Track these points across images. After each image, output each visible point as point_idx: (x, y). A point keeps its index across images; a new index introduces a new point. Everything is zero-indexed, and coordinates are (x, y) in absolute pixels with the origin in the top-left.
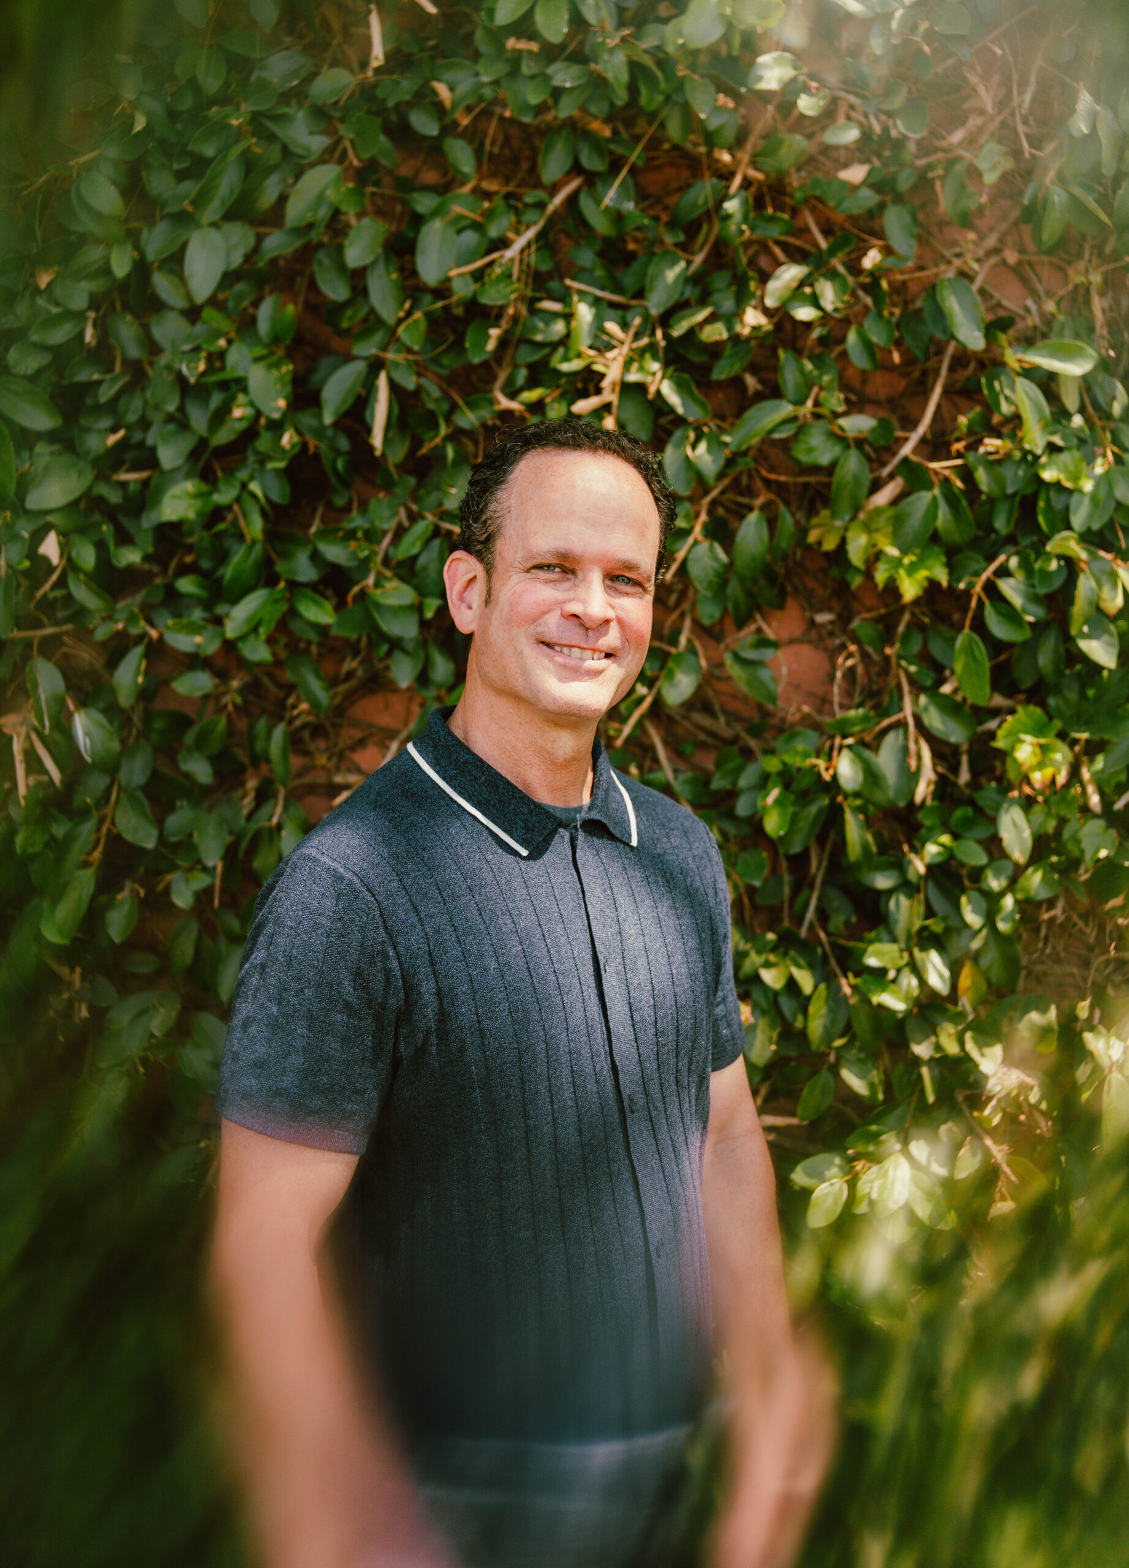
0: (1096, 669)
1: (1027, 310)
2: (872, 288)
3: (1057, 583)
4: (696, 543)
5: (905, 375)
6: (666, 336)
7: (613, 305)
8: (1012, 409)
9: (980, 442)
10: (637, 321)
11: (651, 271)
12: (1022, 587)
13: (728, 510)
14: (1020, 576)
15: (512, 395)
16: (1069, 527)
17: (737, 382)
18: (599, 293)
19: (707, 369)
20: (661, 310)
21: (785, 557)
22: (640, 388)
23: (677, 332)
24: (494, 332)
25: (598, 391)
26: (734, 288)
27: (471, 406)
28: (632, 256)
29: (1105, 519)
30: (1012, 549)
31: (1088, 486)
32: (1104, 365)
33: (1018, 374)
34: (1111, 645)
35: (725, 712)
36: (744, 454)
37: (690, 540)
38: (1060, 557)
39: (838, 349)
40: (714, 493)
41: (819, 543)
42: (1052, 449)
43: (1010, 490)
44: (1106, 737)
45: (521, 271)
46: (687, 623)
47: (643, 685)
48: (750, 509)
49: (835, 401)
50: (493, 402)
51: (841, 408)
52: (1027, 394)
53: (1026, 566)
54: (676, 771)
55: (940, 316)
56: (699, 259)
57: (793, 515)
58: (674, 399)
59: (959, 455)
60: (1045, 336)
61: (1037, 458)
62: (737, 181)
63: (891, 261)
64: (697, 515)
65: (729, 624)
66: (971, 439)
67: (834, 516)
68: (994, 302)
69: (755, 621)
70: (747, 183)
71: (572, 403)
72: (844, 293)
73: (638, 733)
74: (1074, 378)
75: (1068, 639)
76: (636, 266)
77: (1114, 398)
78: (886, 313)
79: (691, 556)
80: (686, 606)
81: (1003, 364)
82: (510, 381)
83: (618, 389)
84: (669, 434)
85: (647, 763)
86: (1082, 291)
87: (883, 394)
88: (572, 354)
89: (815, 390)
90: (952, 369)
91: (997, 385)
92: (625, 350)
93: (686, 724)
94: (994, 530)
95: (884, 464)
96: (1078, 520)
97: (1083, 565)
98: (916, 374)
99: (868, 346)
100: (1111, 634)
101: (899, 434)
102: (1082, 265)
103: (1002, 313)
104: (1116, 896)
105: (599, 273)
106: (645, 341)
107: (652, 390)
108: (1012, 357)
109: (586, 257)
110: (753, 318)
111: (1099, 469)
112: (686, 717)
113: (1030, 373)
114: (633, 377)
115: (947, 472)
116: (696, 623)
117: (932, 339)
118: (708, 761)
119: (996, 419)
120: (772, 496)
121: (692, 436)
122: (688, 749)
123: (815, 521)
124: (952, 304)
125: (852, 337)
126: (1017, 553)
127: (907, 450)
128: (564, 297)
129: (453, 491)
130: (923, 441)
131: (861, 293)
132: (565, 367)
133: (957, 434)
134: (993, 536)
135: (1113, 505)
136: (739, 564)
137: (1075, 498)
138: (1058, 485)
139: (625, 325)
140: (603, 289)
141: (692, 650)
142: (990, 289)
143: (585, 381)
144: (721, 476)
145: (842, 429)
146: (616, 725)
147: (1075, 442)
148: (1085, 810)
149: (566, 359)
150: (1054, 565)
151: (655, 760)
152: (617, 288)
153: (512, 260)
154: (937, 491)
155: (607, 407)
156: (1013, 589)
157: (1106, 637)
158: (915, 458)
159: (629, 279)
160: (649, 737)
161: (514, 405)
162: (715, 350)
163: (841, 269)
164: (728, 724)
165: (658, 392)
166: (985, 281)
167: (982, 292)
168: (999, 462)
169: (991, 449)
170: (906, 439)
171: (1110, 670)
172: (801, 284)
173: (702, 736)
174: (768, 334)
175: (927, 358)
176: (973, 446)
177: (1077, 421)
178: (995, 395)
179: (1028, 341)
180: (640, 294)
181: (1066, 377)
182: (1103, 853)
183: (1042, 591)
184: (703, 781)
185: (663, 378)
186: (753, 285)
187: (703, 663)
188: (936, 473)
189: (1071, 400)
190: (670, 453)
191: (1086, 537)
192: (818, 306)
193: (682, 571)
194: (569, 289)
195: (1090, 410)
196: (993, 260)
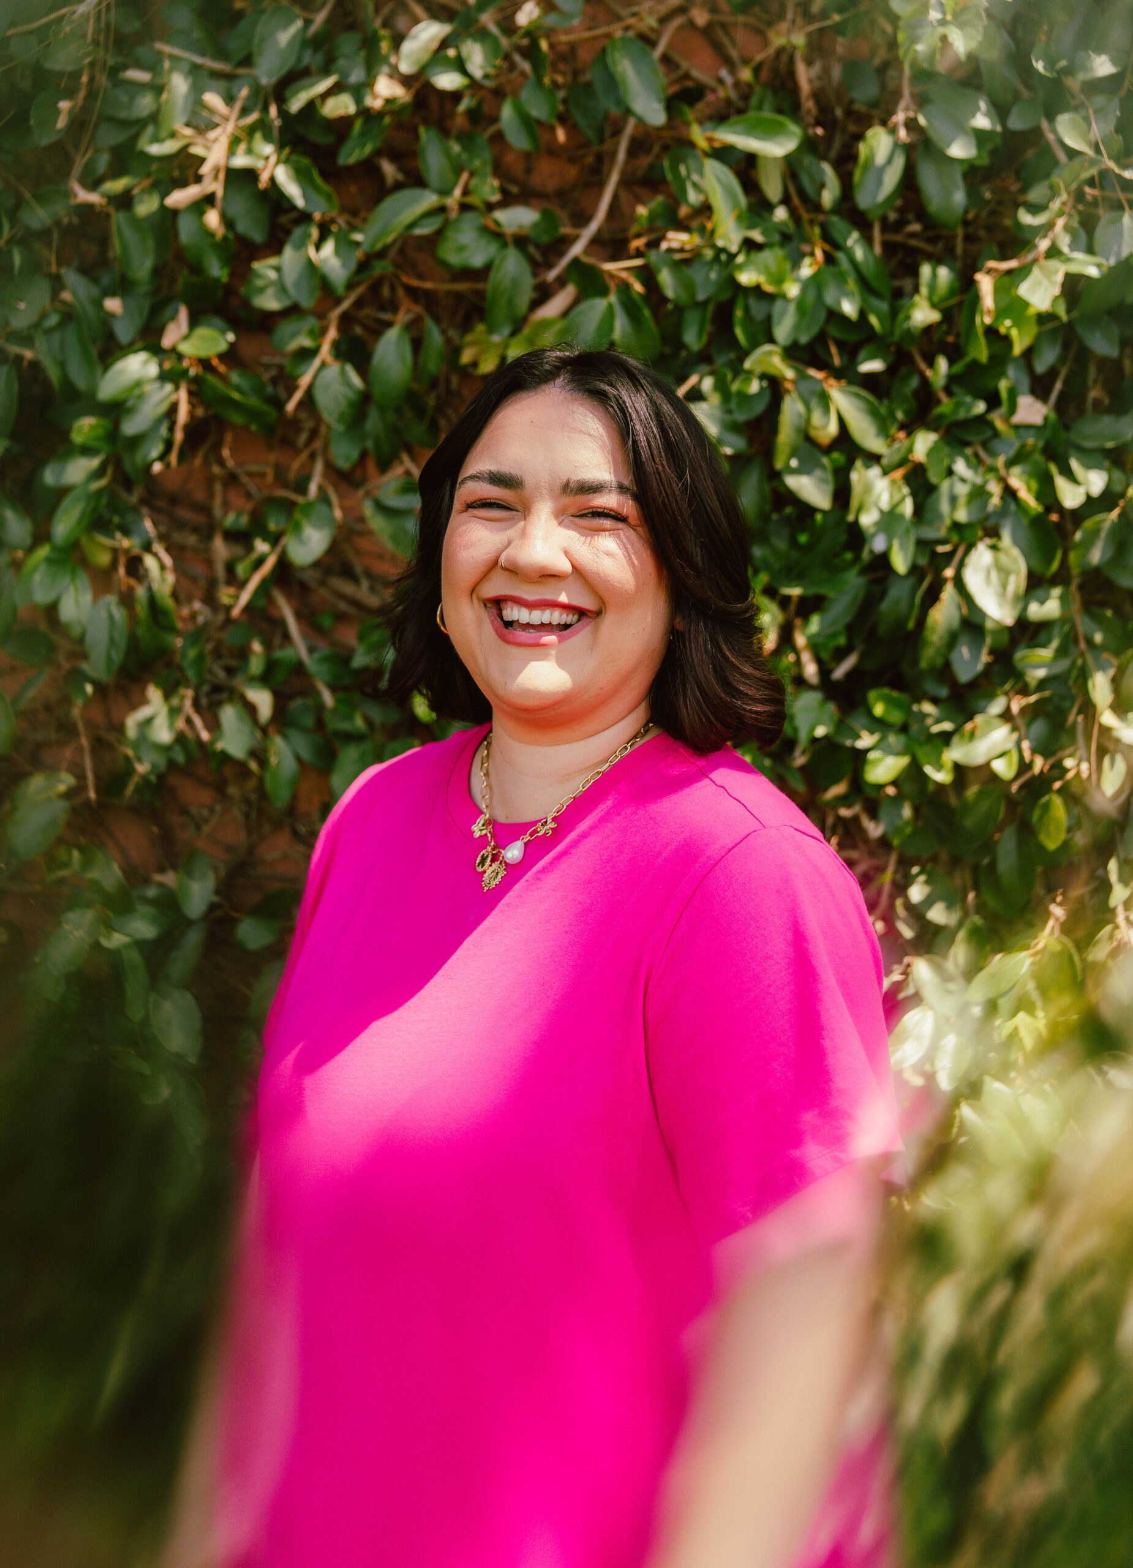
0: (807, 510)
1: (721, 81)
2: (531, 52)
3: (759, 408)
4: (324, 365)
5: (572, 160)
6: (283, 113)
7: (214, 74)
8: (701, 198)
9: (663, 238)
10: (244, 92)
11: (259, 30)
12: (718, 413)
13: (366, 328)
14: (715, 399)
15: (93, 184)
16: (771, 340)
17: (369, 168)
18: (199, 60)
19: (333, 151)
20: (274, 80)
21: (434, 384)
22: (250, 175)
23: (296, 103)
24: (64, 105)
25: (199, 179)
26: (363, 53)
27: (40, 199)
28: (239, 15)
29: (815, 330)
30: (705, 368)
31: (793, 290)
32: (809, 145)
33: (707, 155)
34: (824, 481)
35: (368, 574)
36: (381, 254)
37: (317, 363)
38: (763, 377)
39: (492, 129)
40: (345, 305)
41: (475, 364)
42: (749, 245)
43: (701, 296)
44: (821, 591)
45: (97, 31)
46: (319, 467)
47: (264, 540)
48: (389, 325)
49: (489, 189)
50: (69, 194)
51: (495, 197)
52: (719, 180)
53: (721, 387)
54: (311, 650)
55: (613, 83)
56: (320, 18)
57: (444, 332)
58: (293, 190)
59: (639, 254)
60: (741, 111)
61: (732, 257)
63: (552, 20)
64: (323, 331)
65: (371, 467)
66: (653, 236)
67: (491, 330)
68: (681, 73)
69: (402, 462)
71: (165, 194)
72: (496, 57)
73: (261, 603)
74: (775, 159)
75: (775, 476)
76: (243, 24)
77: (822, 186)
78: (547, 81)
79: (318, 382)
80: (318, 445)
81: (692, 145)
82: (89, 168)
83: (222, 176)
84: (288, 233)
85: (277, 640)
86: (785, 58)
87: (551, 186)
88: (163, 133)
89: (465, 176)
90: (632, 153)
91: (683, 170)
92: (230, 127)
93: (323, 592)
94: (683, 346)
95: (550, 266)
96: (783, 331)
97: (788, 385)
98: (590, 160)
99: (529, 124)
100: (824, 468)
101: (566, 230)
102: (784, 26)
103: (689, 84)
104: (836, 781)
105: (197, 34)
106: (254, 117)
107: (264, 177)
108: (698, 135)
109: (180, 17)
110: (386, 89)
111: (807, 270)
112: (323, 583)
113: (723, 153)
114: (240, 161)
115: (624, 275)
116: (329, 466)
117: (606, 116)
118: (348, 636)
119: (683, 211)
120: (418, 309)
121: (315, 233)
122: (327, 622)
123: (469, 338)
124: (625, 68)
125: (507, 112)
126: (712, 373)
127: (577, 249)
128: (153, 66)
129: (22, 306)
130: (596, 241)
131: (517, 58)
132: (155, 149)
133: (635, 229)
134: (684, 354)
135: (822, 315)
136: (377, 392)
137: (778, 305)
138: (757, 289)
139: (229, 100)
140: (203, 54)
141: (323, 497)
142: (676, 57)
143: (182, 167)
144: (350, 286)
145: (497, 223)
146: (232, 590)
147: (777, 238)
148: (800, 681)
149: (156, 139)
150: (754, 387)
151: (286, 637)
152: (221, 54)
153: (86, 17)
154: (613, 298)
155: (209, 200)
156: (707, 415)
157: (818, 473)
158: (587, 260)
159: (234, 43)
160: (277, 608)
161: (94, 198)
162: (342, 126)
163: (493, 29)
164: (372, 589)
165: (272, 179)
166: (670, 45)
167: (666, 59)
168: (686, 262)
169: (675, 245)
170: (576, 238)
171: (823, 512)
172: (444, 44)
173: (343, 606)
174: (404, 107)
175: (602, 140)
176: (654, 244)
177: (781, 214)
178: (681, 182)
179: (721, 117)
180: (247, 61)
181: (766, 158)
182: (820, 731)
183: (741, 417)
184: (341, 659)
185: (278, 163)
186: (385, 46)
187: (338, 514)
188: (612, 276)
189: (773, 188)
190: (289, 256)
191: (792, 353)
192: (464, 72)
193: (309, 402)
194: (160, 54)
195: (796, 200)
196: (678, 21)
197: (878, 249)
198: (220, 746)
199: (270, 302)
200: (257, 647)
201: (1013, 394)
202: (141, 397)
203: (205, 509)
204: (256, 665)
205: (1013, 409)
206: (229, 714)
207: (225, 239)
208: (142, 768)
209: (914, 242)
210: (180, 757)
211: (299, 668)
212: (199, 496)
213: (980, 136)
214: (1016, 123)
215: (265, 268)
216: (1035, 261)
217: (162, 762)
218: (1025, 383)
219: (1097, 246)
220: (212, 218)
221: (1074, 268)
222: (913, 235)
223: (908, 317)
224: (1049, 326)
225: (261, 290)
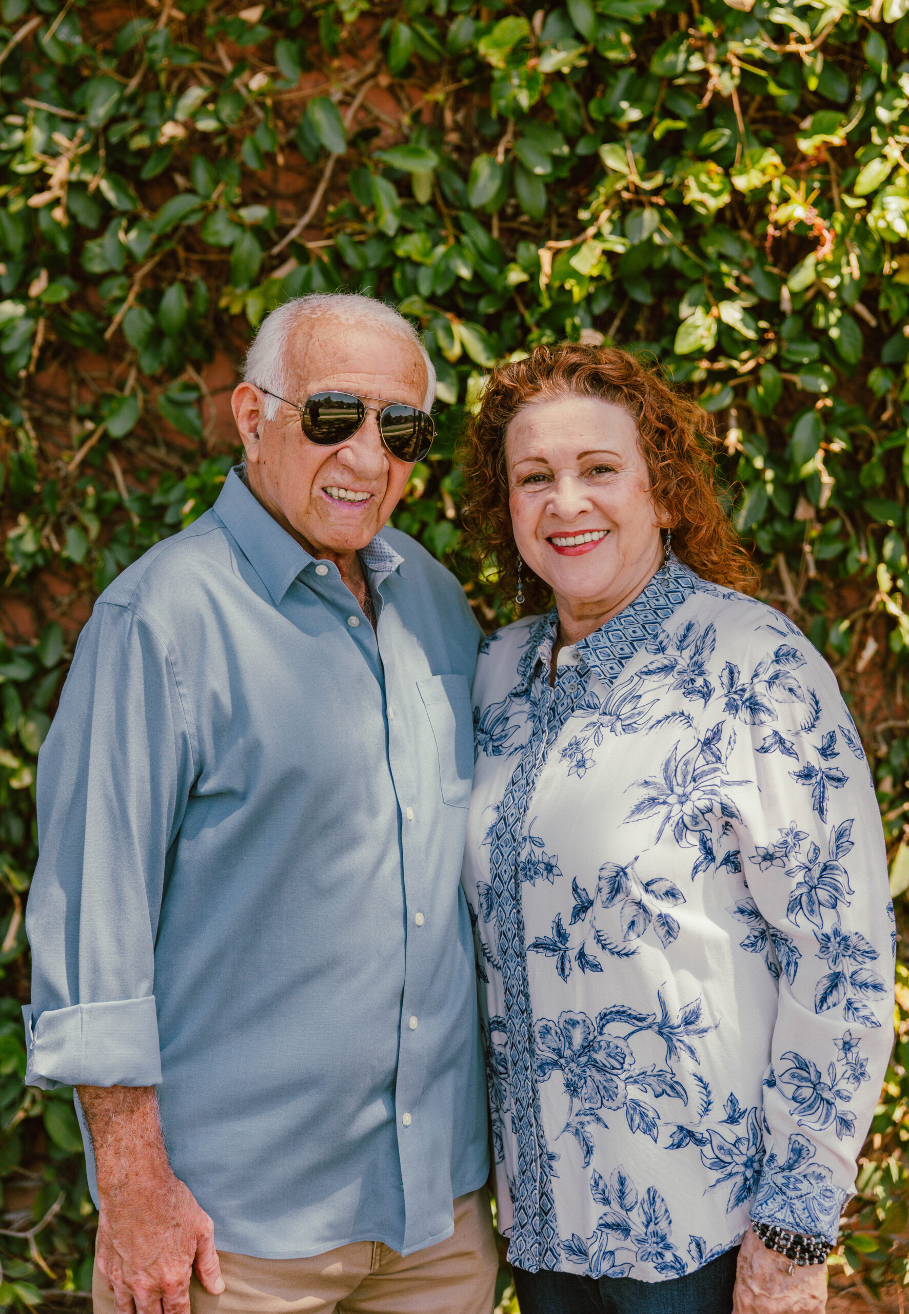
4: (130, 308)
5: (301, 173)
6: (107, 144)
7: (66, 120)
9: (346, 226)
10: (81, 132)
11: (91, 91)
16: (419, 293)
17: (165, 179)
18: (54, 110)
19: (137, 169)
20: (101, 124)
22: (83, 185)
23: (114, 139)
25: (49, 188)
29: (446, 288)
32: (446, 165)
34: (451, 386)
35: (165, 441)
36: (170, 237)
37: (125, 306)
40: (148, 267)
41: (229, 308)
42: (404, 231)
43: (372, 264)
47: (93, 421)
48: (173, 282)
49: (234, 195)
51: (239, 200)
52: (385, 191)
55: (312, 126)
56: (134, 83)
57: (208, 286)
58: (111, 195)
59: (330, 236)
60: (403, 145)
61: (392, 238)
62: (163, 19)
63: (277, 84)
64: (130, 286)
66: (340, 225)
67: (236, 285)
68: (370, 115)
69: (186, 372)
70: (171, 20)
71: (28, 198)
72: (239, 110)
73: (98, 462)
74: (424, 174)
76: (85, 86)
78: (271, 125)
79: (126, 319)
80: (134, 359)
83: (66, 187)
84: (108, 224)
88: (27, 158)
89: (221, 185)
90: (333, 172)
92: (70, 155)
93: (142, 455)
95: (275, 244)
96: (425, 288)
97: (426, 323)
99: (261, 154)
100: (452, 377)
101: (287, 221)
103: (373, 125)
105: (53, 94)
106: (86, 147)
107: (92, 186)
109: (46, 81)
110: (171, 131)
111: (442, 247)
112: (142, 451)
113: (390, 173)
114: (74, 177)
115: (320, 251)
116: (140, 373)
118: (154, 484)
119: (363, 209)
121: (124, 223)
122: (144, 476)
123: (225, 291)
124: (319, 115)
125: (247, 148)
127: (294, 234)
128: (23, 114)
130: (309, 227)
132: (21, 169)
133: (329, 221)
135: (452, 278)
136: (163, 326)
137: (422, 270)
138: (410, 259)
139: (71, 136)
140: (57, 105)
141: (134, 394)
142: (370, 105)
143: (41, 180)
144: (150, 255)
145: (240, 217)
147: (423, 225)
148: (441, 516)
149: (23, 162)
151: (113, 482)
152: (69, 106)
154: (313, 265)
155: (56, 202)
157: (449, 380)
158: (300, 240)
159: (77, 99)
160: (106, 463)
162: (143, 154)
163: (241, 90)
165: (98, 189)
166: (366, 98)
168: (360, 242)
169: (355, 232)
170: (293, 226)
171: (453, 406)
172: (205, 102)
173: (154, 465)
174: (183, 141)
176: (340, 230)
177: (428, 210)
178: (359, 189)
180: (83, 111)
181: (418, 174)
184: (145, 500)
185: (103, 178)
186: (169, 103)
187: (141, 404)
188: (313, 251)
189: (423, 194)
190: (107, 239)
191: (431, 299)
192: (219, 120)
193: (120, 331)
194: (28, 108)
195: (440, 201)
196: (369, 84)
197: (496, 233)
198: (65, 554)
199: (96, 267)
200: (90, 490)
201: (576, 329)
202: (14, 328)
203: (66, 401)
204: (91, 503)
205: (577, 338)
206: (71, 534)
207: (69, 226)
208: (15, 568)
209: (525, 228)
210: (40, 561)
211: (119, 506)
212: (63, 392)
213: (557, 161)
214: (583, 149)
215: (93, 247)
216: (584, 241)
217: (29, 565)
218: (588, 320)
219: (628, 232)
220: (58, 214)
221: (608, 246)
222: (524, 223)
223: (506, 278)
224: (602, 283)
225: (91, 260)
